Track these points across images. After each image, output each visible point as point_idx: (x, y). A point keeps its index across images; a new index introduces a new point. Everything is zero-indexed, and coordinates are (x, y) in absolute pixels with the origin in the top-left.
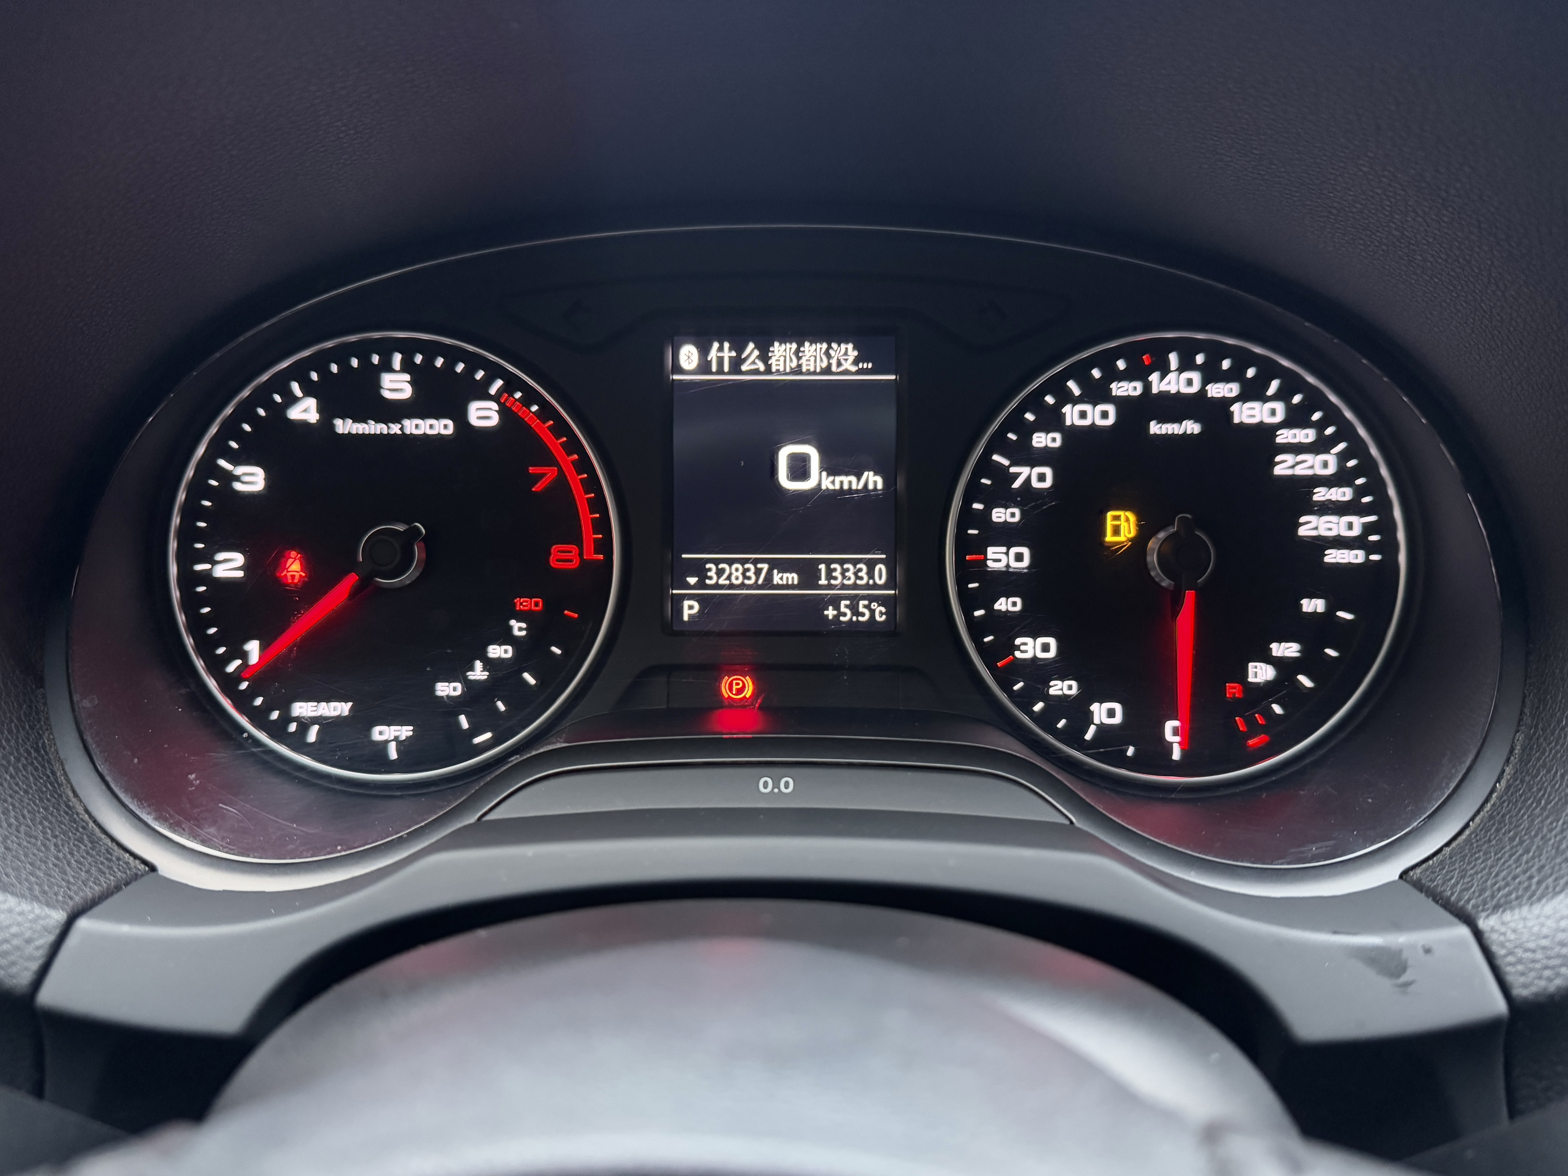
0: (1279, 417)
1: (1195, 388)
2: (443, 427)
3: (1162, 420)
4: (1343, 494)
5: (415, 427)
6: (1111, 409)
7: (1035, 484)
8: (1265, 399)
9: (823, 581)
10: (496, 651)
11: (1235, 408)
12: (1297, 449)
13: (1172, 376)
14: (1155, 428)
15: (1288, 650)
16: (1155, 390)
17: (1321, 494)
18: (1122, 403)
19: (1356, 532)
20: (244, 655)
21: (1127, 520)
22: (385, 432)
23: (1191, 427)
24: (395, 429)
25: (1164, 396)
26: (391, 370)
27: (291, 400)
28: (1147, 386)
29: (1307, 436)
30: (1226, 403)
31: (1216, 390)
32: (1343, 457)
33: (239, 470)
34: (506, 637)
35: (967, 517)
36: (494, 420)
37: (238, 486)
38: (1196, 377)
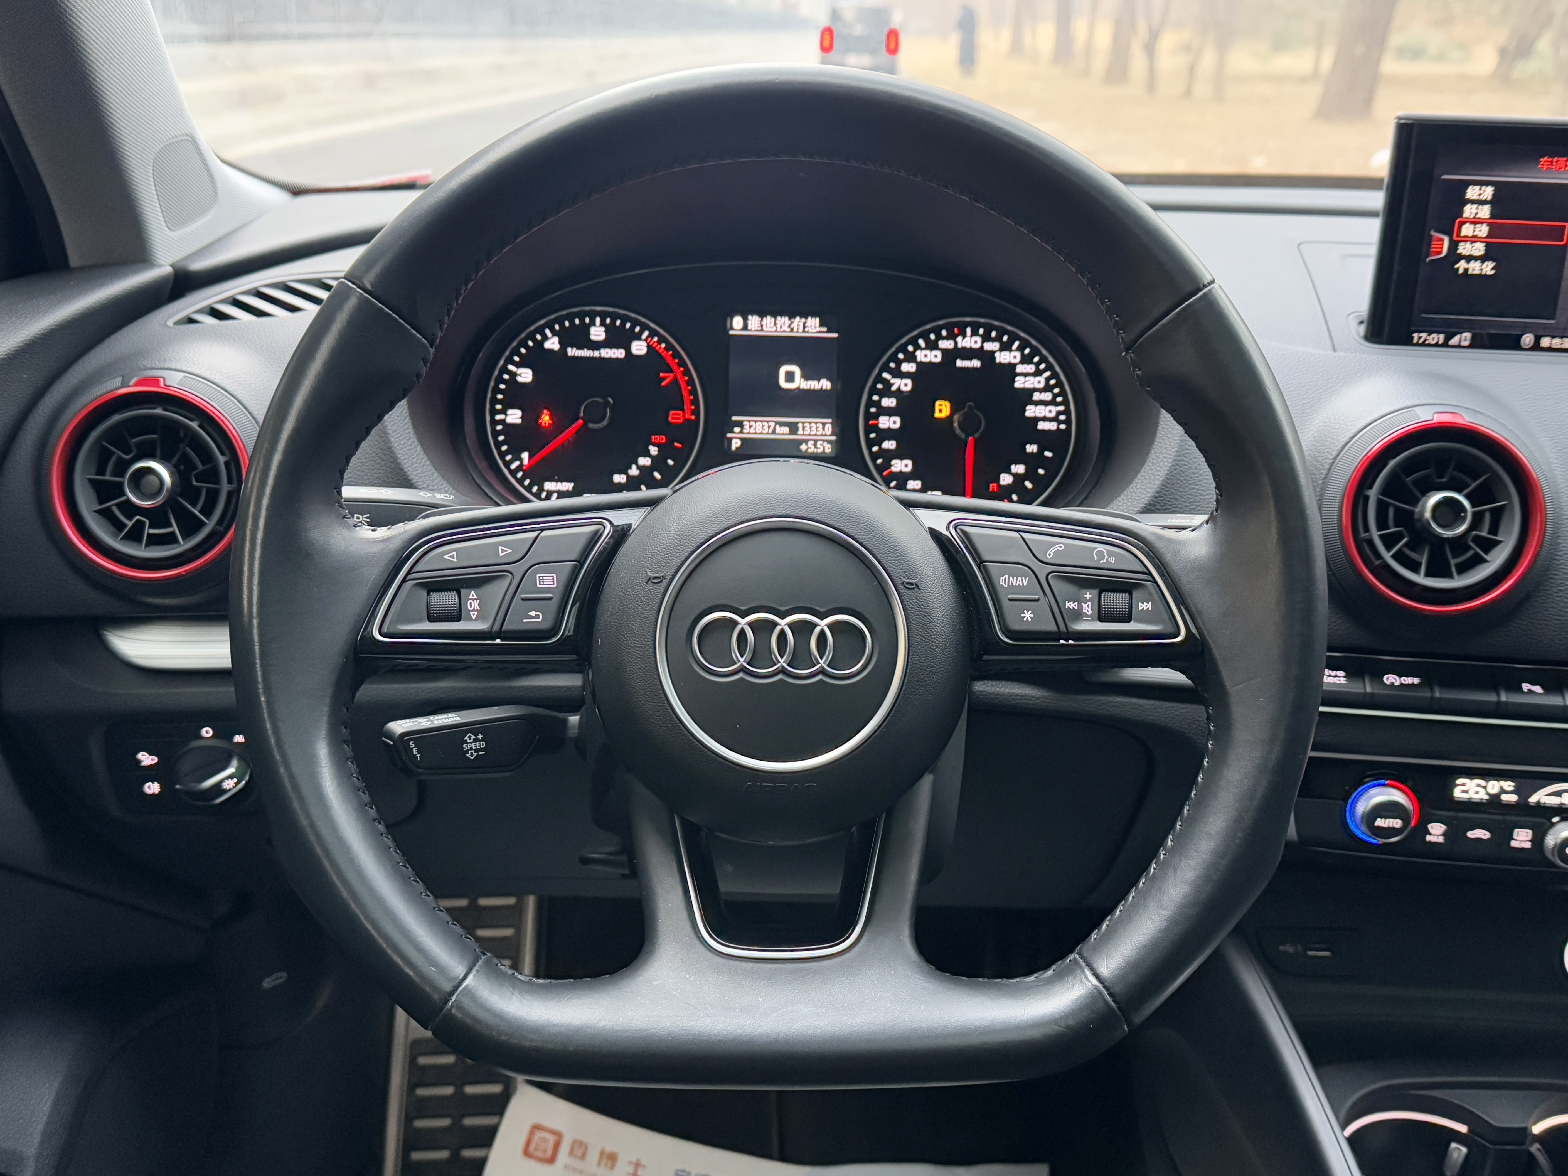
0: (1018, 360)
1: (978, 345)
3: (963, 359)
4: (1047, 396)
6: (939, 353)
8: (1011, 350)
9: (800, 432)
11: (997, 355)
12: (1026, 375)
13: (967, 339)
15: (1019, 469)
16: (960, 346)
17: (1037, 396)
18: (945, 352)
19: (1053, 415)
20: (521, 460)
21: (946, 406)
22: (591, 355)
23: (976, 363)
24: (596, 354)
25: (964, 348)
26: (594, 325)
27: (545, 338)
28: (956, 343)
29: (1031, 368)
30: (993, 352)
31: (989, 346)
32: (1048, 380)
33: (520, 371)
34: (647, 454)
35: (870, 403)
37: (519, 379)
38: (979, 339)
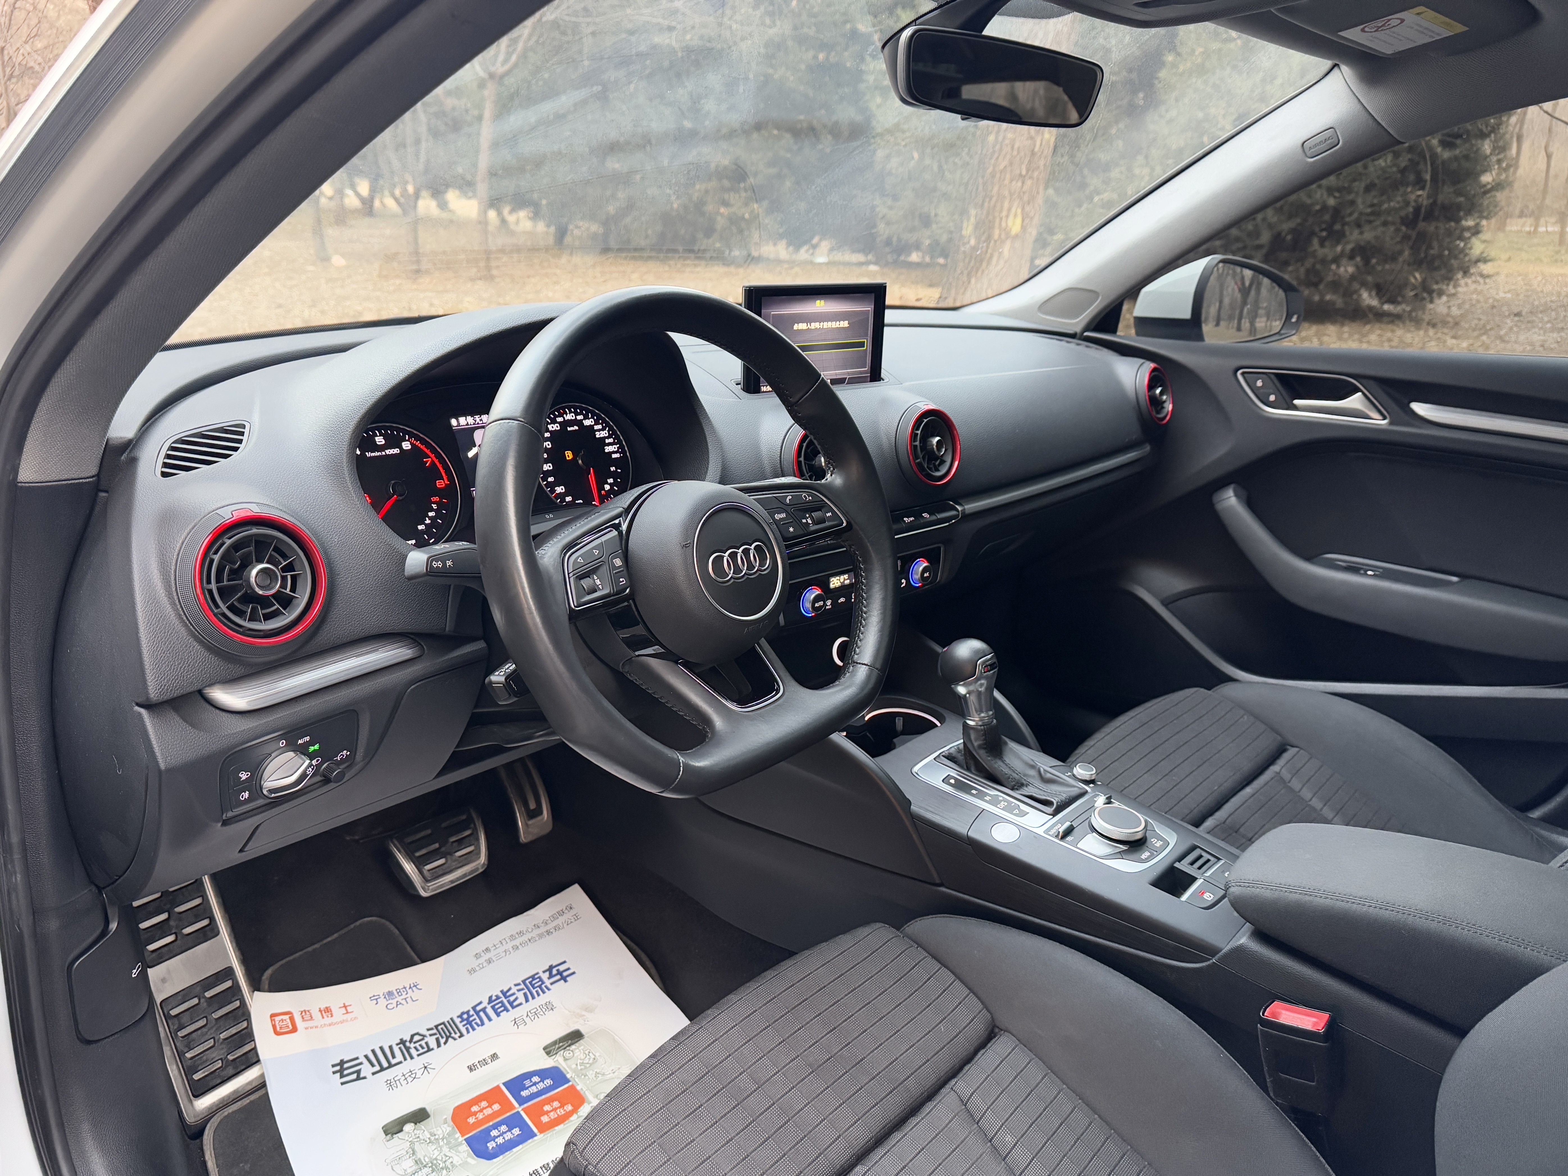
2: (396, 451)
5: (389, 452)
7: (548, 447)
10: (431, 514)
14: (569, 429)
36: (410, 447)
